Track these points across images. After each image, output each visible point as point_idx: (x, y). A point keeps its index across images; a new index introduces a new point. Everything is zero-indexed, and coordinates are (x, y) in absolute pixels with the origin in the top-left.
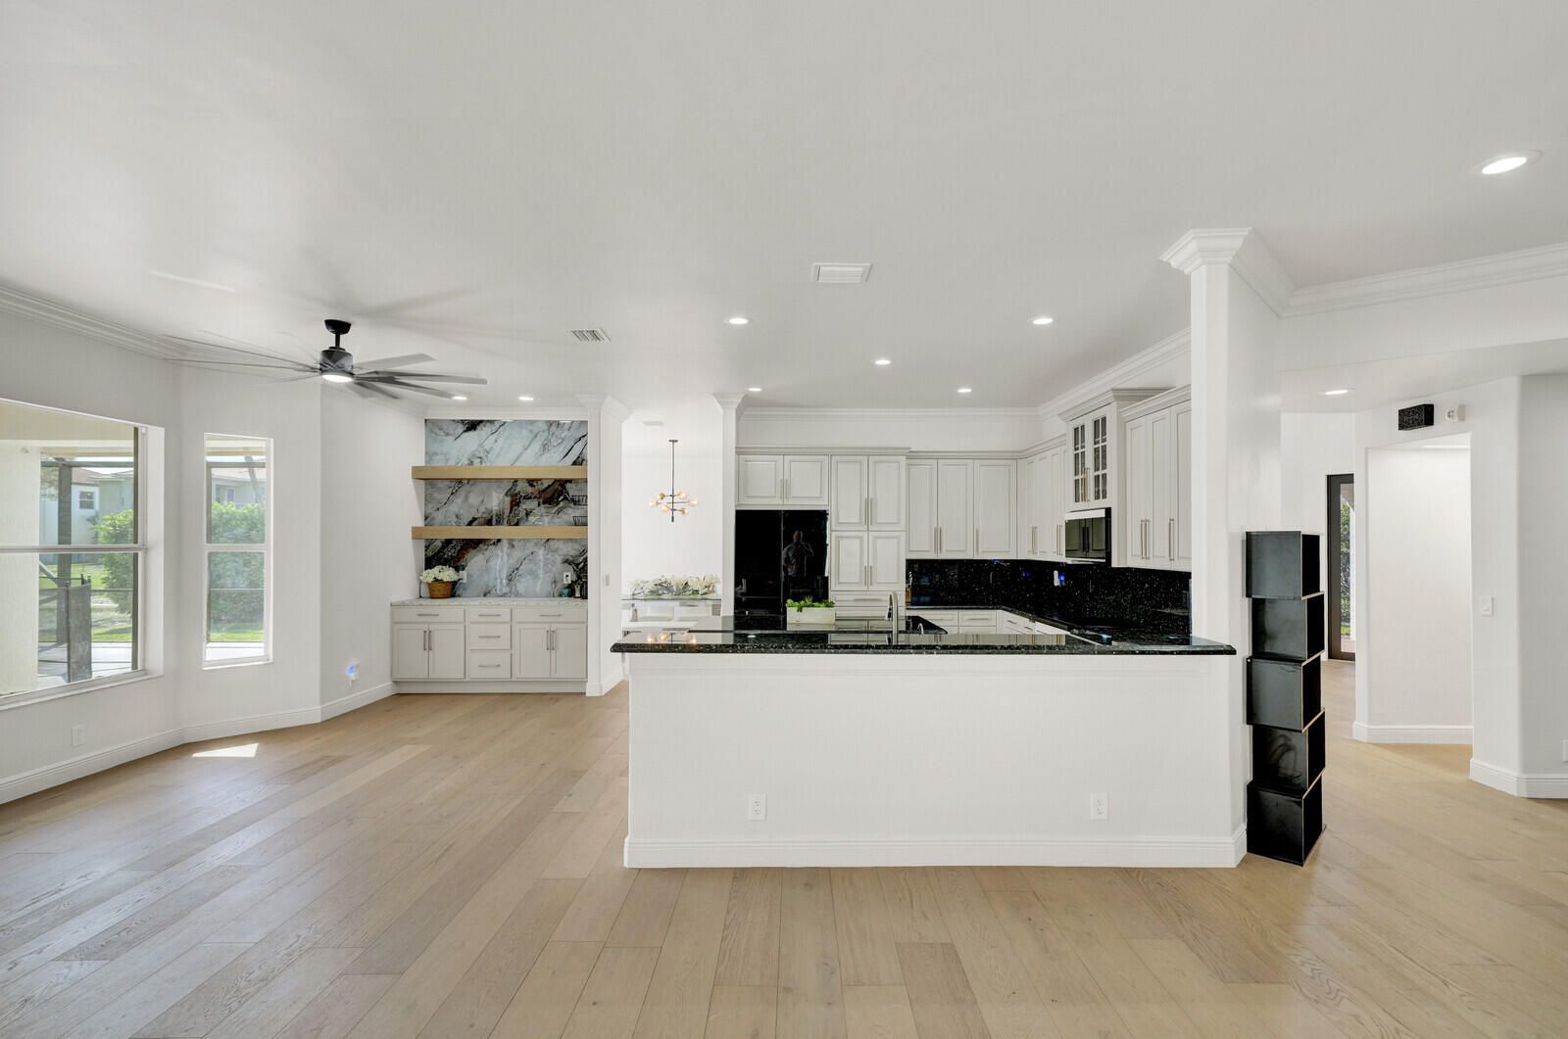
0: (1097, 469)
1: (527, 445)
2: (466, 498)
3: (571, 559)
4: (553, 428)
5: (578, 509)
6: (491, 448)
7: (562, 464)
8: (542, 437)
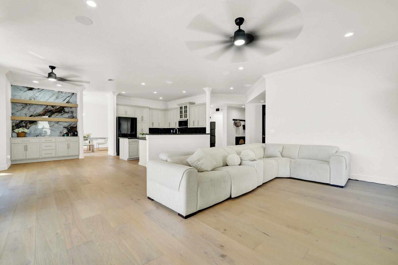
0: (185, 113)
1: (51, 96)
2: (29, 109)
3: (66, 127)
4: (60, 93)
5: (68, 114)
6: (38, 96)
7: (63, 102)
8: (57, 95)
